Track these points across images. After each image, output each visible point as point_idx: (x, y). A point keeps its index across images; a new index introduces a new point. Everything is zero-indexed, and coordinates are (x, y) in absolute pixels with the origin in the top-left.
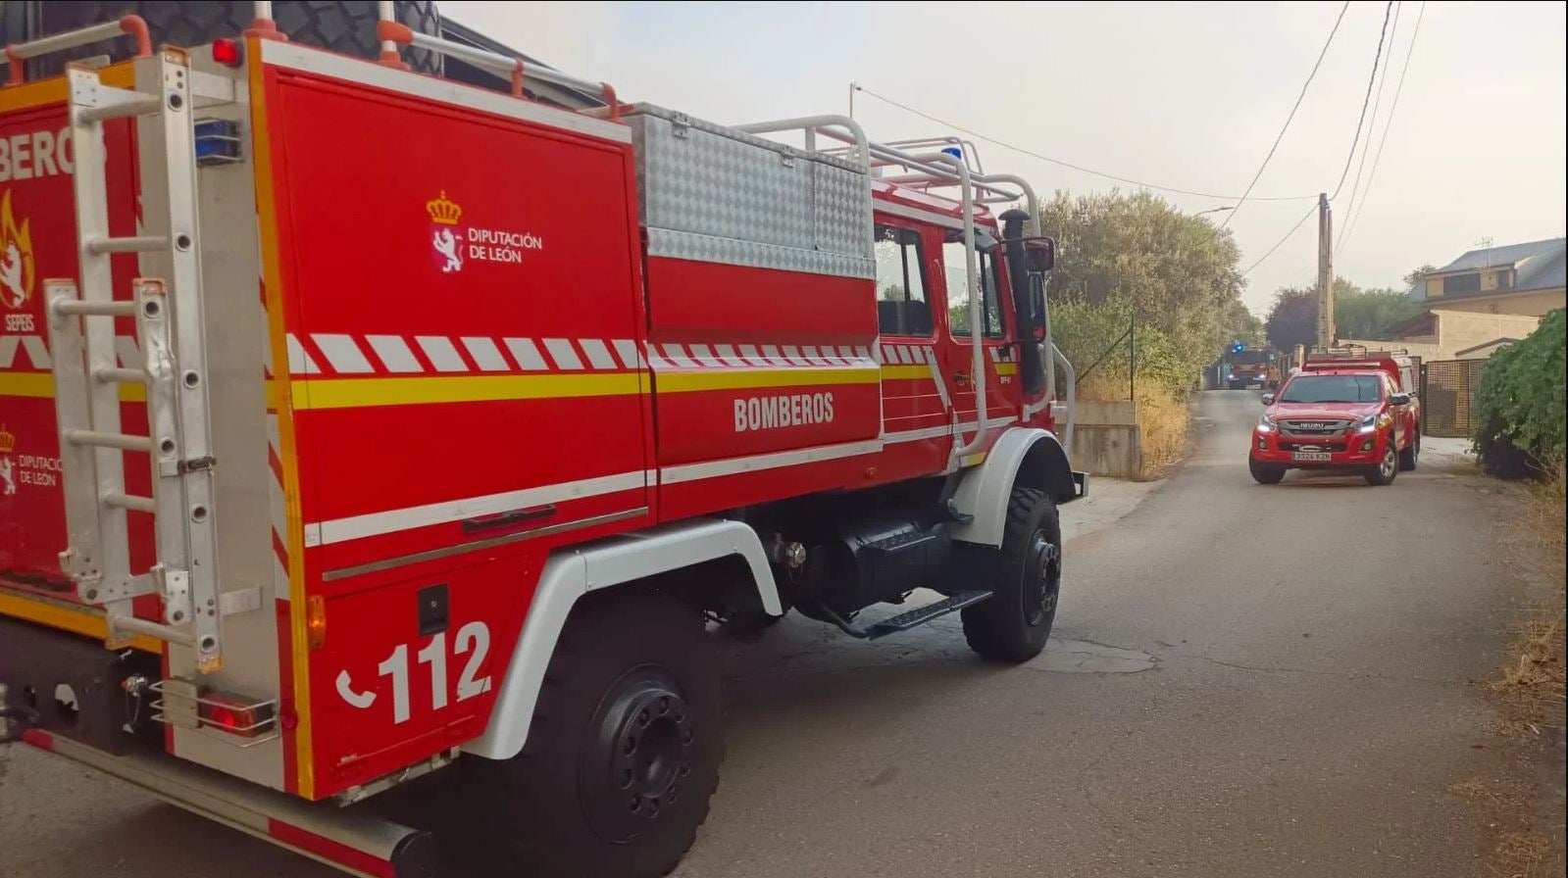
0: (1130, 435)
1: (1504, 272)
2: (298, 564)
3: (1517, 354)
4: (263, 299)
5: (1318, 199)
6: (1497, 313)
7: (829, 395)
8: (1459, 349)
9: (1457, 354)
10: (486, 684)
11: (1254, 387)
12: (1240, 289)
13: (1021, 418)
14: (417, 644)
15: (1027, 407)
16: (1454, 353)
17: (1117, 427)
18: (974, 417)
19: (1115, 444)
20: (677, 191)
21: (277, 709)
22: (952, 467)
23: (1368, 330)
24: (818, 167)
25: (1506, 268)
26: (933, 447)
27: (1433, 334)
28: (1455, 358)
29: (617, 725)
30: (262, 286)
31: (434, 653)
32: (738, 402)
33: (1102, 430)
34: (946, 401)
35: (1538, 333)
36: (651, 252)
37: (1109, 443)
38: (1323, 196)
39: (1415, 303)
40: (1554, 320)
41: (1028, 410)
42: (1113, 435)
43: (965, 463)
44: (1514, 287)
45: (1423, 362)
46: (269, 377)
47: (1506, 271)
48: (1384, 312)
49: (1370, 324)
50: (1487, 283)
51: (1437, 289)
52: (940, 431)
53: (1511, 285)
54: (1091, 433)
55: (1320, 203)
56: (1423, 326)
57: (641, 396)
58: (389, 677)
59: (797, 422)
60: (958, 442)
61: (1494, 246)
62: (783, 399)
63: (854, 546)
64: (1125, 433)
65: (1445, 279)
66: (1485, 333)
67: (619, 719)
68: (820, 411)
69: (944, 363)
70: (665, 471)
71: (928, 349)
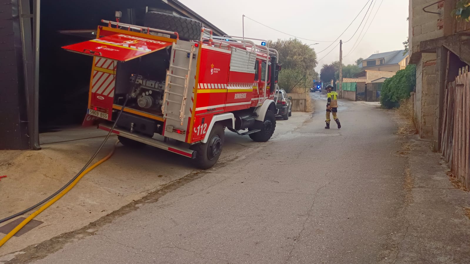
0: (305, 101)
1: (381, 60)
2: (193, 113)
3: (391, 81)
4: (195, 78)
5: (340, 41)
6: (380, 71)
7: (246, 94)
8: (372, 80)
9: (372, 82)
10: (205, 132)
11: (317, 91)
12: (316, 65)
13: (269, 97)
14: (201, 125)
15: (270, 95)
16: (371, 81)
17: (302, 99)
18: (263, 96)
19: (301, 104)
20: (234, 60)
21: (186, 131)
22: (257, 106)
23: (348, 76)
24: (251, 54)
25: (382, 59)
26: (255, 101)
27: (365, 76)
28: (371, 82)
29: (213, 142)
30: (195, 77)
31: (202, 127)
32: (236, 94)
33: (298, 100)
34: (258, 93)
35: (396, 76)
36: (230, 70)
37: (300, 103)
38: (341, 41)
39: (360, 68)
40: (399, 73)
41: (270, 96)
42: (301, 101)
43: (259, 105)
44: (384, 64)
45: (366, 83)
46: (194, 88)
47: (382, 60)
48: (352, 71)
49: (349, 74)
50: (378, 63)
51: (365, 64)
52: (256, 99)
53: (383, 63)
54: (296, 101)
55: (340, 42)
56: (363, 74)
57: (226, 93)
58: (198, 129)
59: (242, 98)
60: (259, 101)
61: (379, 53)
62: (241, 94)
63: (241, 118)
64: (304, 101)
65: (367, 62)
66: (378, 76)
67: (213, 141)
68: (244, 96)
69: (259, 86)
70: (226, 104)
71: (257, 83)
